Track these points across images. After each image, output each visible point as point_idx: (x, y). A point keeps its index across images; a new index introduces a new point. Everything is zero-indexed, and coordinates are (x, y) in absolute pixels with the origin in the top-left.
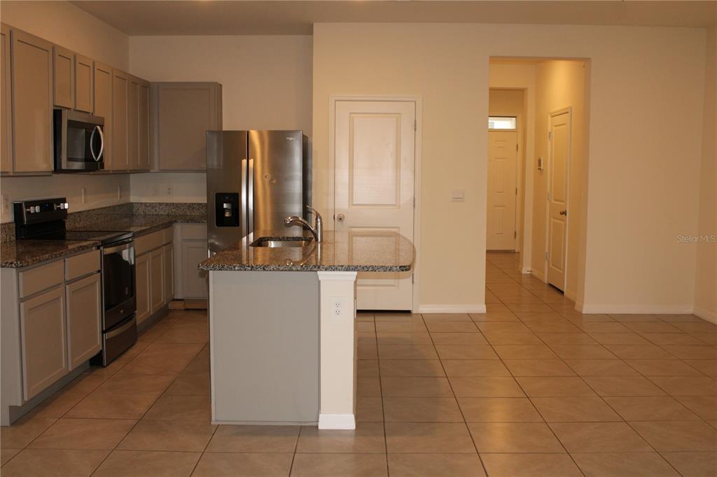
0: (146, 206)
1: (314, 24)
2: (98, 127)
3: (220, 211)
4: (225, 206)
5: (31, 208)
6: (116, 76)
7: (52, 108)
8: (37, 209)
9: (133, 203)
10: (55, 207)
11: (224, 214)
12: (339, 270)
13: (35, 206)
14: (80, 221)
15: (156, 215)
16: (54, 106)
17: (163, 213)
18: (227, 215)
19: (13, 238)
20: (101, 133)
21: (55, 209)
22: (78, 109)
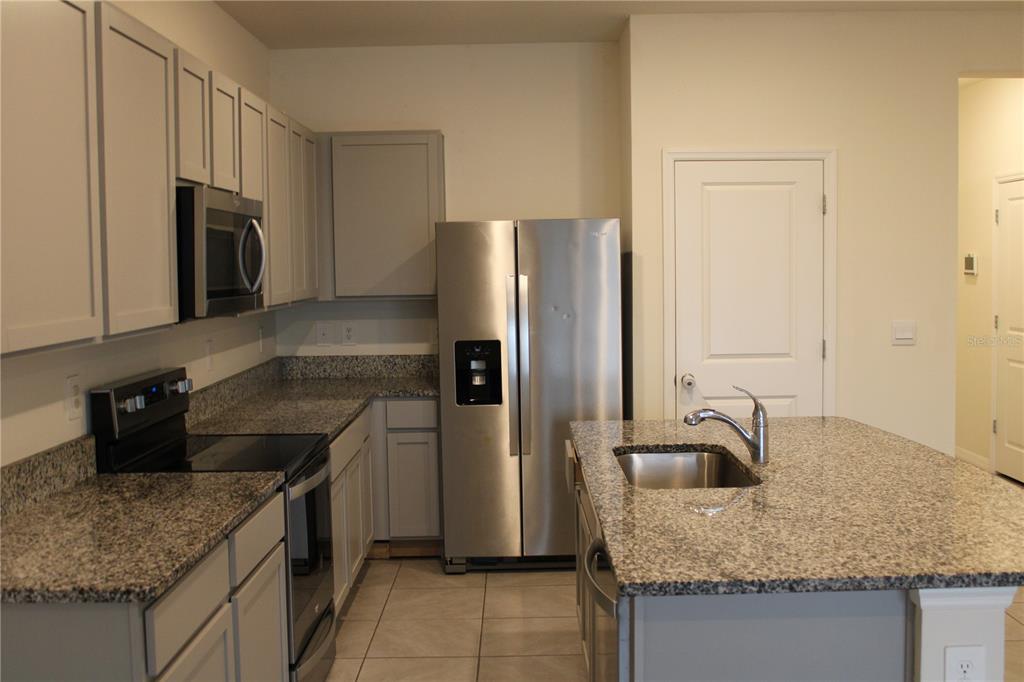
0: (306, 362)
1: (633, 19)
2: (254, 221)
3: (464, 375)
4: (474, 365)
5: (128, 401)
6: (272, 120)
7: (174, 184)
8: (139, 402)
9: (282, 358)
10: (168, 388)
11: (471, 380)
12: (981, 585)
13: (134, 397)
14: (206, 406)
15: (325, 378)
16: (179, 179)
17: (338, 374)
18: (477, 381)
19: (92, 471)
20: (260, 231)
21: (168, 392)
22: (216, 185)
